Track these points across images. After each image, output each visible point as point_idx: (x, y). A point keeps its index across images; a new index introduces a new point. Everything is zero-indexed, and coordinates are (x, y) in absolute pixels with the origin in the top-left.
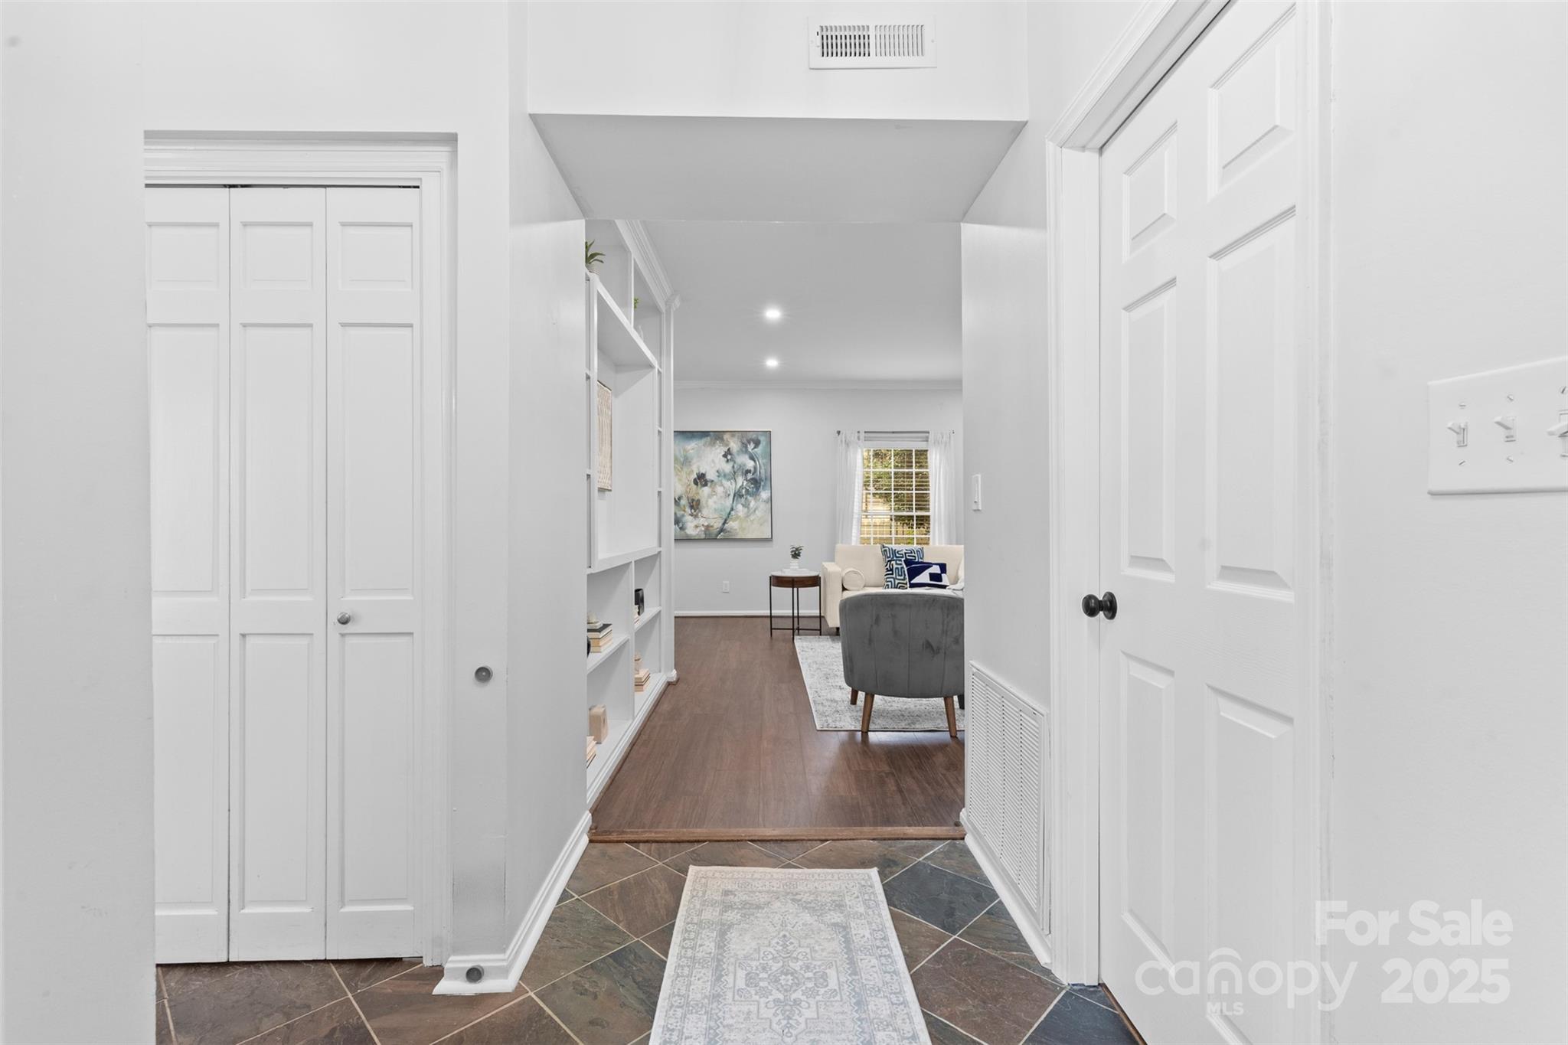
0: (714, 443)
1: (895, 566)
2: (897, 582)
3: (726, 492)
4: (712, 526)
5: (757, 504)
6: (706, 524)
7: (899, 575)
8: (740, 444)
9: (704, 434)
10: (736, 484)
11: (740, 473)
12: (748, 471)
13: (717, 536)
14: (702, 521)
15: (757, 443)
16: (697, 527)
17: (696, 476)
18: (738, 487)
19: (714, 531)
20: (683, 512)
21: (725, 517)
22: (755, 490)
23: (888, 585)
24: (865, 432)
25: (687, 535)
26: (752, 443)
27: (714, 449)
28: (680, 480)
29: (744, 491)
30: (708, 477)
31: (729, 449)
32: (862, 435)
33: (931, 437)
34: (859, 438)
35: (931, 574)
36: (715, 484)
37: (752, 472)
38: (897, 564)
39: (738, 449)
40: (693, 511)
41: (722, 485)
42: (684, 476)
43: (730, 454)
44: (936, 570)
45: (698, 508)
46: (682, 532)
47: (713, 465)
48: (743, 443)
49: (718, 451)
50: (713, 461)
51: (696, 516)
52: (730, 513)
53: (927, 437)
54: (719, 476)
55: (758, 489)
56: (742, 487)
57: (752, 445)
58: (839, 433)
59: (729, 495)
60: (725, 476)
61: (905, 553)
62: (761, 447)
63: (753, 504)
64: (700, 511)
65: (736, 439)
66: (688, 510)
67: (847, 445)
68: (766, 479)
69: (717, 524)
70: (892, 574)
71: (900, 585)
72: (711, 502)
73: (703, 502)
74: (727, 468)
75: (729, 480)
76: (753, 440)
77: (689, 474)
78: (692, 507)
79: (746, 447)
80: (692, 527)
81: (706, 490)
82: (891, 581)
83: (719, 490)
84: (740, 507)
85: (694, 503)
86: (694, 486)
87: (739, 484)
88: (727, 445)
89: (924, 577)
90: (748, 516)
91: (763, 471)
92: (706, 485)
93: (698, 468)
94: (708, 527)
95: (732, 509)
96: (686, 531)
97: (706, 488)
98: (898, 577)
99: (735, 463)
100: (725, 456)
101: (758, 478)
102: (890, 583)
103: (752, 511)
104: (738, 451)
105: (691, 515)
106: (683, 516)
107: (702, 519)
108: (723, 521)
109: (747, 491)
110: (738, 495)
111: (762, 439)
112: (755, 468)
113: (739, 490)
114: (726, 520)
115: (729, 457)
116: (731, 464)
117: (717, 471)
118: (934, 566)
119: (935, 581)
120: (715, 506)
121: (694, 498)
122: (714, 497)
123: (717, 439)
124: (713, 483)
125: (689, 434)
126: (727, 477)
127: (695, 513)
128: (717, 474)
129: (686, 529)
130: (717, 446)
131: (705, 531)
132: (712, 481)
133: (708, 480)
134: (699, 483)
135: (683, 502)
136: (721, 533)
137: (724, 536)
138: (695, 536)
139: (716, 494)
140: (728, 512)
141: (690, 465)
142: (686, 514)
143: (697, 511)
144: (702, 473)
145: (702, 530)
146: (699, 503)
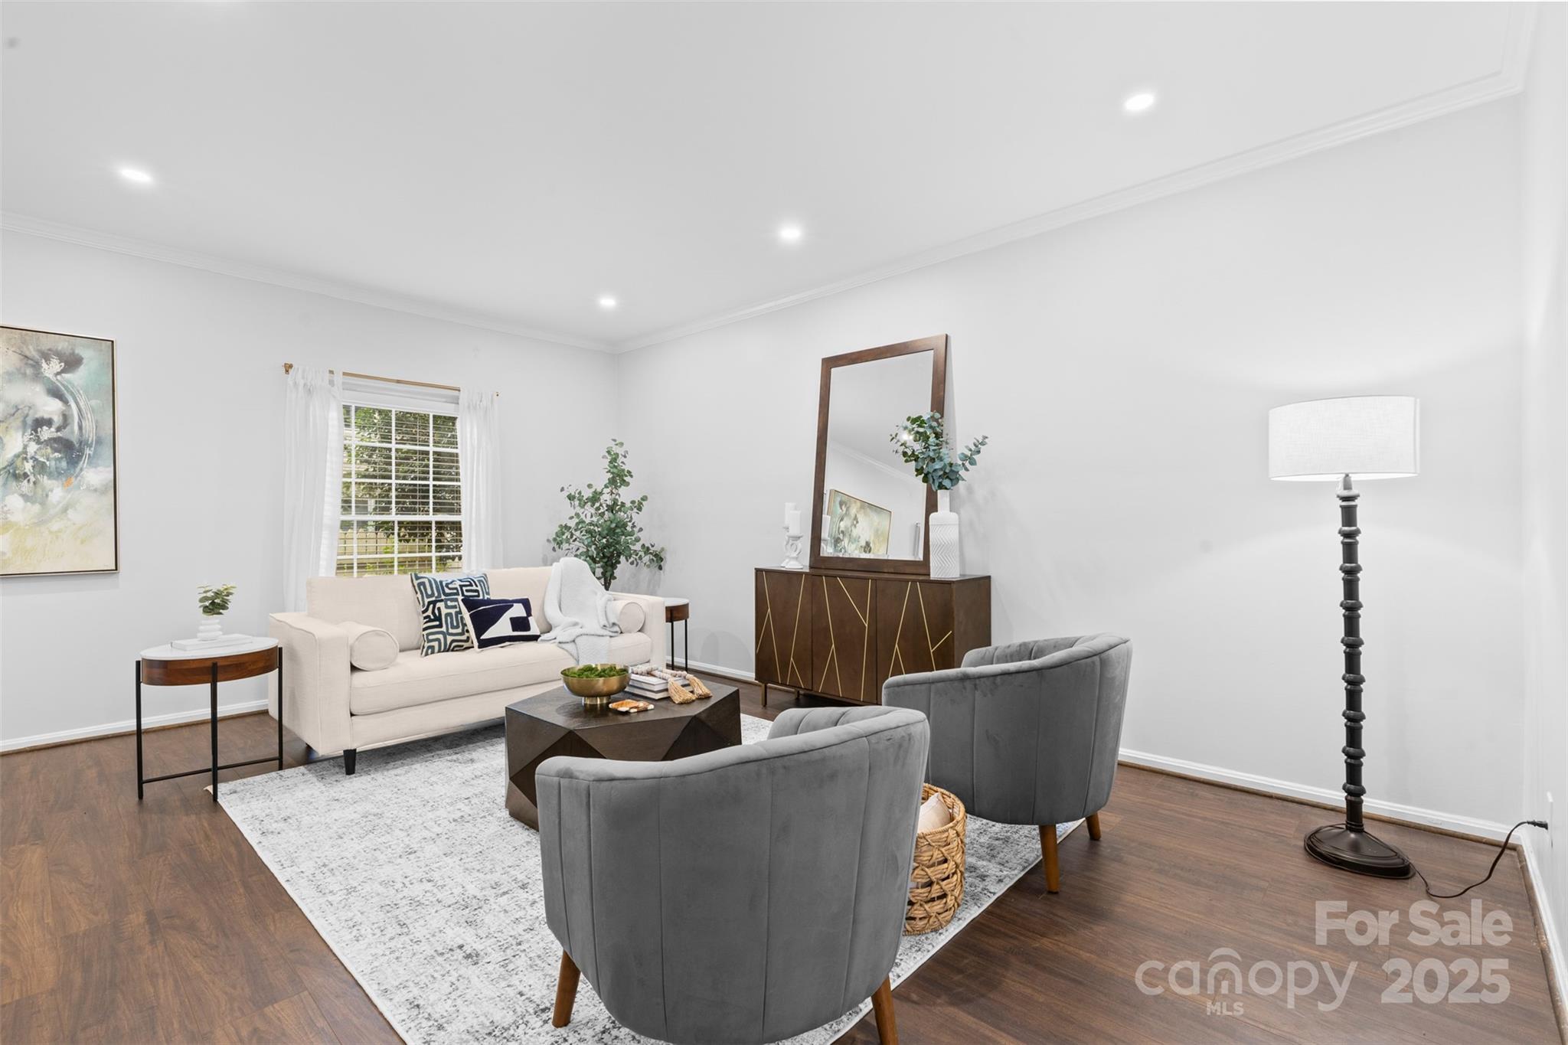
1: (444, 611)
2: (449, 639)
5: (74, 495)
7: (453, 627)
8: (14, 357)
12: (43, 423)
15: (70, 362)
22: (64, 464)
23: (432, 647)
26: (54, 361)
29: (28, 465)
32: (339, 378)
33: (463, 397)
34: (331, 383)
35: (511, 620)
37: (55, 425)
38: (447, 607)
44: (518, 611)
48: (26, 358)
53: (458, 398)
55: (73, 462)
56: (22, 457)
57: (55, 365)
58: (288, 368)
61: (461, 586)
62: (83, 372)
63: (56, 495)
67: (309, 391)
68: (99, 442)
70: (440, 626)
71: (454, 644)
76: (58, 354)
79: (37, 366)
82: (438, 640)
87: (15, 449)
89: (502, 627)
90: (42, 523)
91: (89, 425)
98: (451, 631)
101: (74, 440)
102: (436, 644)
103: (52, 511)
109: (39, 466)
110: (8, 474)
111: (87, 353)
112: (65, 417)
113: (12, 463)
118: (512, 606)
119: (521, 631)
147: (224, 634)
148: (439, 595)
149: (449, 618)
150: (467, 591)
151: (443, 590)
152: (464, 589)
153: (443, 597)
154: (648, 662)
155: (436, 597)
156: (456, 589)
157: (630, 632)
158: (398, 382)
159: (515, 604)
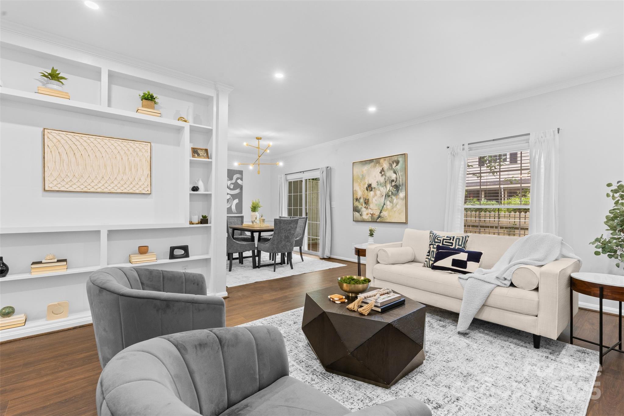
0: (376, 166)
3: (381, 194)
4: (375, 214)
5: (398, 200)
6: (372, 213)
7: (433, 257)
8: (388, 164)
9: (371, 161)
10: (386, 189)
11: (388, 182)
12: (393, 181)
13: (377, 220)
14: (370, 211)
15: (397, 162)
17: (367, 186)
18: (387, 191)
19: (376, 217)
20: (361, 206)
21: (381, 209)
22: (396, 192)
24: (469, 144)
25: (363, 219)
26: (395, 163)
27: (375, 169)
28: (360, 188)
29: (390, 193)
30: (373, 186)
31: (383, 169)
32: (466, 147)
33: (532, 138)
34: (463, 149)
35: (454, 260)
36: (376, 190)
37: (395, 181)
38: (434, 248)
39: (388, 168)
40: (366, 205)
41: (379, 190)
42: (362, 186)
43: (383, 171)
44: (463, 256)
45: (368, 204)
46: (361, 217)
47: (375, 178)
48: (390, 164)
49: (378, 170)
50: (375, 176)
51: (367, 208)
52: (383, 207)
53: (526, 139)
54: (378, 185)
55: (398, 191)
56: (389, 191)
57: (395, 164)
58: (449, 147)
59: (383, 196)
61: (444, 239)
62: (400, 165)
63: (395, 201)
64: (369, 205)
65: (386, 162)
66: (364, 205)
67: (454, 156)
68: (402, 185)
69: (377, 213)
70: (429, 256)
72: (374, 200)
73: (370, 200)
74: (382, 180)
75: (383, 187)
76: (395, 161)
77: (364, 185)
78: (365, 203)
79: (392, 166)
80: (366, 214)
81: (372, 193)
83: (378, 193)
84: (388, 203)
85: (366, 201)
86: (366, 191)
87: (388, 189)
88: (382, 166)
89: (447, 262)
90: (393, 208)
91: (401, 180)
92: (372, 190)
94: (372, 215)
95: (384, 204)
96: (363, 216)
97: (372, 192)
98: (432, 259)
99: (386, 176)
100: (381, 173)
101: (398, 185)
102: (426, 263)
103: (394, 205)
104: (388, 169)
105: (365, 208)
106: (361, 208)
107: (370, 210)
108: (379, 211)
109: (392, 193)
110: (387, 196)
111: (401, 159)
112: (396, 178)
113: (388, 193)
114: (381, 211)
115: (383, 173)
116: (384, 177)
117: (377, 182)
118: (460, 253)
119: (457, 267)
120: (376, 203)
121: (366, 198)
122: (376, 198)
123: (377, 163)
124: (375, 189)
125: (364, 162)
126: (382, 185)
127: (367, 207)
128: (377, 184)
129: (362, 215)
130: (377, 167)
131: (371, 217)
132: (375, 188)
133: (373, 187)
134: (369, 190)
135: (362, 200)
136: (379, 218)
137: (380, 220)
138: (367, 220)
139: (376, 196)
140: (382, 206)
141: (364, 180)
142: (363, 207)
143: (368, 205)
144: (370, 184)
145: (370, 217)
146: (369, 201)
147: (374, 243)
148: (432, 242)
149: (432, 253)
150: (445, 242)
151: (435, 240)
152: (445, 241)
153: (433, 243)
154: (537, 316)
155: (432, 243)
156: (440, 240)
157: (522, 288)
158: (494, 140)
159: (461, 253)
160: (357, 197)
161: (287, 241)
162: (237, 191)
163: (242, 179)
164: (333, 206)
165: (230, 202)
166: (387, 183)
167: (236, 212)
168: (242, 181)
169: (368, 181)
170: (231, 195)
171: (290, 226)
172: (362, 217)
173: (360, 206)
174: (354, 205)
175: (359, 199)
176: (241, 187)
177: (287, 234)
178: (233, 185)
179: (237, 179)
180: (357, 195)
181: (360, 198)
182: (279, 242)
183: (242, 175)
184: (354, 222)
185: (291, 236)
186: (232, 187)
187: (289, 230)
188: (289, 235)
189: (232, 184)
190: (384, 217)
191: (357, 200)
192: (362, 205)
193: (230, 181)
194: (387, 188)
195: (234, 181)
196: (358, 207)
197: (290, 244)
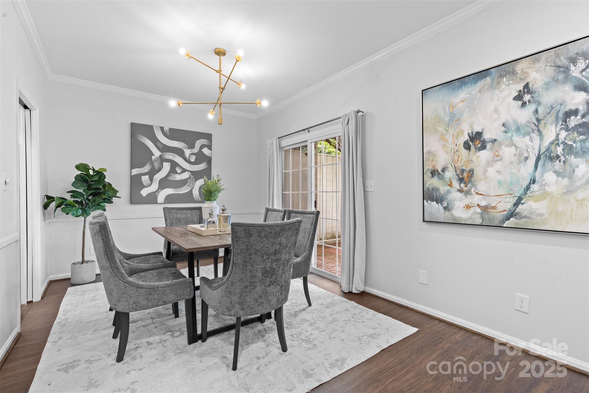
0: (498, 83)
3: (521, 156)
4: (494, 208)
6: (483, 203)
8: (551, 70)
9: (481, 74)
10: (542, 139)
11: (551, 118)
12: (571, 114)
13: (504, 223)
14: (476, 199)
16: (468, 207)
17: (467, 138)
18: (546, 143)
19: (498, 215)
20: (448, 187)
21: (518, 195)
25: (454, 218)
27: (497, 91)
28: (444, 146)
29: (560, 148)
30: (486, 136)
31: (527, 86)
36: (500, 144)
37: (581, 114)
39: (548, 80)
40: (463, 185)
41: (512, 144)
42: (450, 140)
43: (529, 92)
45: (470, 181)
46: (447, 213)
47: (495, 117)
48: (560, 67)
49: (506, 93)
50: (496, 111)
51: (467, 193)
52: (528, 188)
54: (506, 132)
56: (555, 143)
59: (526, 158)
60: (518, 129)
63: (581, 171)
64: (474, 185)
65: (542, 64)
66: (456, 184)
69: (507, 205)
72: (491, 172)
73: (478, 173)
74: (523, 116)
75: (527, 134)
77: (457, 137)
78: (461, 180)
79: (566, 72)
80: (461, 207)
81: (483, 154)
83: (508, 152)
84: (550, 177)
85: (465, 174)
86: (465, 152)
87: (550, 138)
88: (523, 80)
90: (570, 193)
92: (483, 148)
93: (471, 125)
94: (485, 209)
95: (533, 181)
96: (454, 212)
97: (484, 151)
99: (539, 104)
100: (519, 97)
103: (578, 183)
104: (548, 84)
105: (461, 191)
106: (448, 192)
107: (478, 196)
108: (514, 200)
109: (569, 148)
110: (546, 157)
113: (548, 149)
114: (520, 199)
115: (527, 97)
116: (531, 108)
117: (503, 125)
120: (500, 177)
121: (464, 168)
122: (499, 165)
123: (501, 76)
124: (496, 143)
125: (457, 83)
126: (522, 131)
127: (466, 189)
128: (503, 129)
129: (452, 209)
130: (503, 87)
131: (482, 215)
132: (495, 140)
133: (487, 140)
134: (472, 147)
135: (449, 174)
136: (512, 219)
137: (515, 223)
138: (466, 220)
139: (501, 160)
140: (525, 186)
141: (458, 124)
142: (452, 190)
143: (470, 185)
144: (477, 133)
145: (478, 213)
146: (473, 173)
160: (434, 166)
161: (271, 283)
162: (202, 166)
163: (210, 147)
164: (369, 189)
165: (190, 183)
166: (542, 122)
167: (200, 200)
168: (211, 150)
169: (472, 127)
170: (191, 172)
171: (278, 241)
172: (452, 214)
173: (443, 189)
174: (427, 185)
175: (440, 171)
176: (209, 160)
177: (269, 265)
178: (195, 157)
179: (203, 146)
180: (433, 163)
181: (444, 170)
182: (246, 287)
183: (211, 141)
184: (425, 223)
185: (281, 268)
186: (193, 159)
187: (276, 253)
188: (275, 267)
189: (193, 154)
190: (534, 217)
191: (434, 173)
192: (450, 185)
193: (189, 150)
194: (545, 138)
195: (196, 150)
196: (437, 190)
197: (278, 288)
